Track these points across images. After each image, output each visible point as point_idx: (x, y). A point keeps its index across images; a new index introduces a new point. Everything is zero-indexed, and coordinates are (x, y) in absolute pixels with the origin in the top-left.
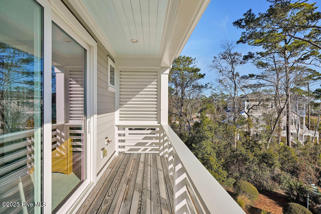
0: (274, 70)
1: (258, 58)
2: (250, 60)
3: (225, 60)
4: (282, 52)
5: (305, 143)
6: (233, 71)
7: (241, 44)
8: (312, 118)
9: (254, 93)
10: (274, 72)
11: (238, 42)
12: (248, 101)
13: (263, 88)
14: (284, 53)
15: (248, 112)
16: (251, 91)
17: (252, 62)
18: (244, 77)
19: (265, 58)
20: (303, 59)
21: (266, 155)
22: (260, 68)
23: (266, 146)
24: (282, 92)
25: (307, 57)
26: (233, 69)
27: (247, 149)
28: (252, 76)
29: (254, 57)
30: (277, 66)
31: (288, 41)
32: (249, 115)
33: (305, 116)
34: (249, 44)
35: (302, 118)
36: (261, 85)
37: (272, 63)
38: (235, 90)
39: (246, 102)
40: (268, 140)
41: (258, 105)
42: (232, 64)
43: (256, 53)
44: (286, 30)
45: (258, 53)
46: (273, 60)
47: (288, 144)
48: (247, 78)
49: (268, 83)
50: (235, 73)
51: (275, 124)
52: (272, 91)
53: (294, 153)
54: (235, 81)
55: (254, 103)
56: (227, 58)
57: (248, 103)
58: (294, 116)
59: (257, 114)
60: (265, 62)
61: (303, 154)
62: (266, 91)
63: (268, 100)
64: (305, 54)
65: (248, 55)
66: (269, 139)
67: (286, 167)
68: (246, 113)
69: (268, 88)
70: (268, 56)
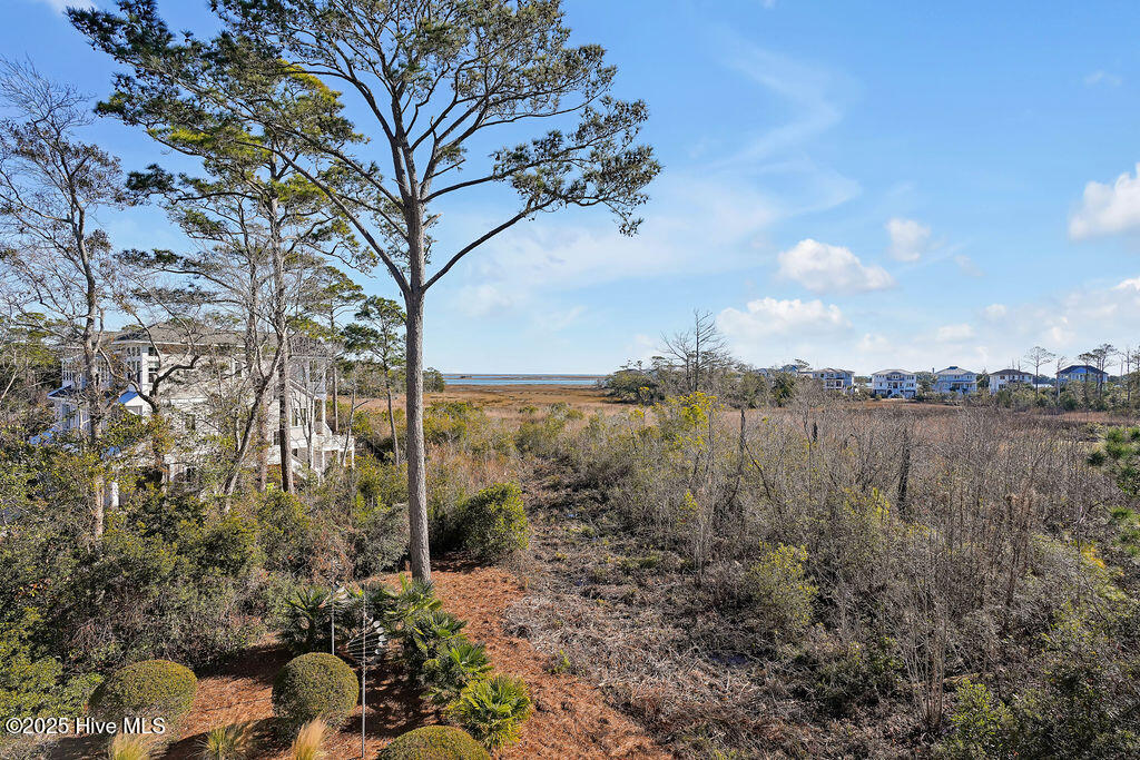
0: (241, 252)
1: (188, 197)
2: (157, 197)
3: (35, 166)
4: (266, 197)
5: (326, 473)
6: (77, 221)
7: (113, 120)
8: (344, 401)
9: (175, 322)
10: (243, 260)
11: (102, 109)
12: (152, 351)
13: (206, 308)
14: (269, 205)
15: (154, 392)
16: (164, 316)
17: (166, 207)
18: (133, 257)
19: (211, 205)
20: (316, 237)
21: (220, 536)
22: (195, 234)
23: (222, 507)
24: (264, 326)
25: (323, 234)
26: (77, 213)
27: (151, 533)
28: (165, 258)
29: (171, 190)
30: (252, 241)
31: (278, 171)
32: (156, 403)
33: (324, 397)
34: (151, 133)
35: (318, 403)
36: (203, 295)
37: (235, 227)
38: (91, 304)
39: (145, 355)
40: (227, 486)
41: (191, 367)
42: (73, 192)
43: (181, 176)
44: (275, 134)
45: (186, 181)
46: (238, 219)
47: (286, 487)
48: (149, 264)
49: (223, 293)
50: (87, 232)
51: (248, 430)
52: (236, 321)
53: (299, 503)
54: (87, 267)
55: (174, 360)
56: (43, 155)
57: (154, 358)
58: (298, 400)
59: (187, 399)
60: (214, 217)
61: (322, 505)
62: (217, 318)
63: (224, 349)
64: (321, 223)
65: (149, 176)
66: (230, 479)
67: (281, 555)
68: (145, 398)
69: (224, 310)
70: (222, 201)
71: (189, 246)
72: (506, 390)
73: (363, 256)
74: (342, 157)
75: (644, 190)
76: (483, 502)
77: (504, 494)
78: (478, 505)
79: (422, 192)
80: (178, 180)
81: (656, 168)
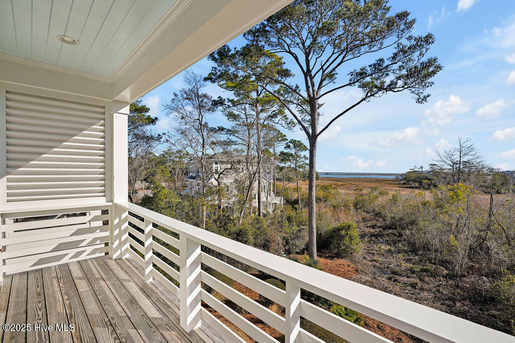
0: (245, 125)
1: (229, 107)
2: (220, 108)
3: (190, 102)
4: (254, 104)
5: (274, 211)
6: (201, 120)
7: (209, 83)
8: (278, 183)
9: (225, 153)
10: (245, 128)
11: (206, 79)
12: (216, 163)
13: (234, 147)
14: (256, 106)
15: (218, 178)
16: (221, 151)
17: (222, 111)
18: (213, 130)
19: (236, 109)
20: (272, 117)
21: (240, 231)
22: (231, 120)
23: (239, 220)
24: (254, 153)
25: (275, 116)
26: (201, 117)
27: (220, 227)
28: (221, 129)
29: (224, 105)
30: (249, 121)
31: (259, 92)
32: (220, 181)
33: (272, 181)
34: (220, 86)
35: (270, 183)
36: (233, 142)
37: (243, 116)
38: (203, 147)
39: (214, 164)
40: (241, 213)
41: (230, 169)
42: (200, 110)
43: (228, 99)
44: (259, 78)
45: (229, 101)
46: (244, 113)
47: (259, 215)
48: (216, 132)
49: (240, 141)
50: (203, 123)
51: (248, 193)
52: (243, 151)
53: (265, 223)
54: (202, 134)
55: (224, 166)
56: (192, 99)
57: (217, 166)
58: (264, 183)
59: (228, 180)
60: (236, 113)
61: (272, 223)
62: (237, 151)
63: (239, 162)
64: (274, 111)
65: (218, 101)
66: (242, 211)
67: (259, 241)
68: (216, 180)
69: (239, 147)
70: (239, 106)
71: (228, 124)
72: (348, 180)
73: (290, 123)
74: (285, 85)
75: (430, 80)
76: (339, 229)
77: (349, 227)
78: (337, 231)
79: (317, 94)
80: (227, 100)
81: (439, 68)
